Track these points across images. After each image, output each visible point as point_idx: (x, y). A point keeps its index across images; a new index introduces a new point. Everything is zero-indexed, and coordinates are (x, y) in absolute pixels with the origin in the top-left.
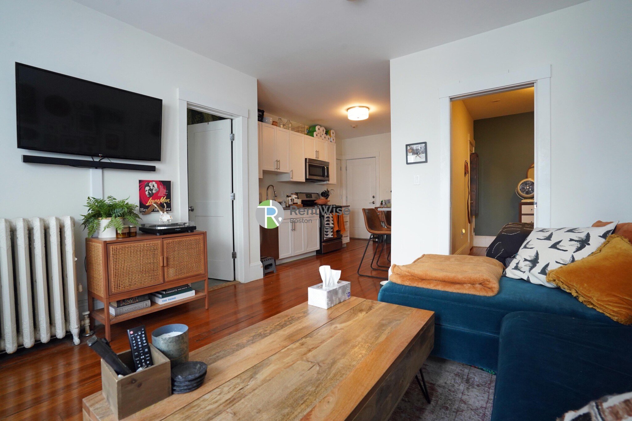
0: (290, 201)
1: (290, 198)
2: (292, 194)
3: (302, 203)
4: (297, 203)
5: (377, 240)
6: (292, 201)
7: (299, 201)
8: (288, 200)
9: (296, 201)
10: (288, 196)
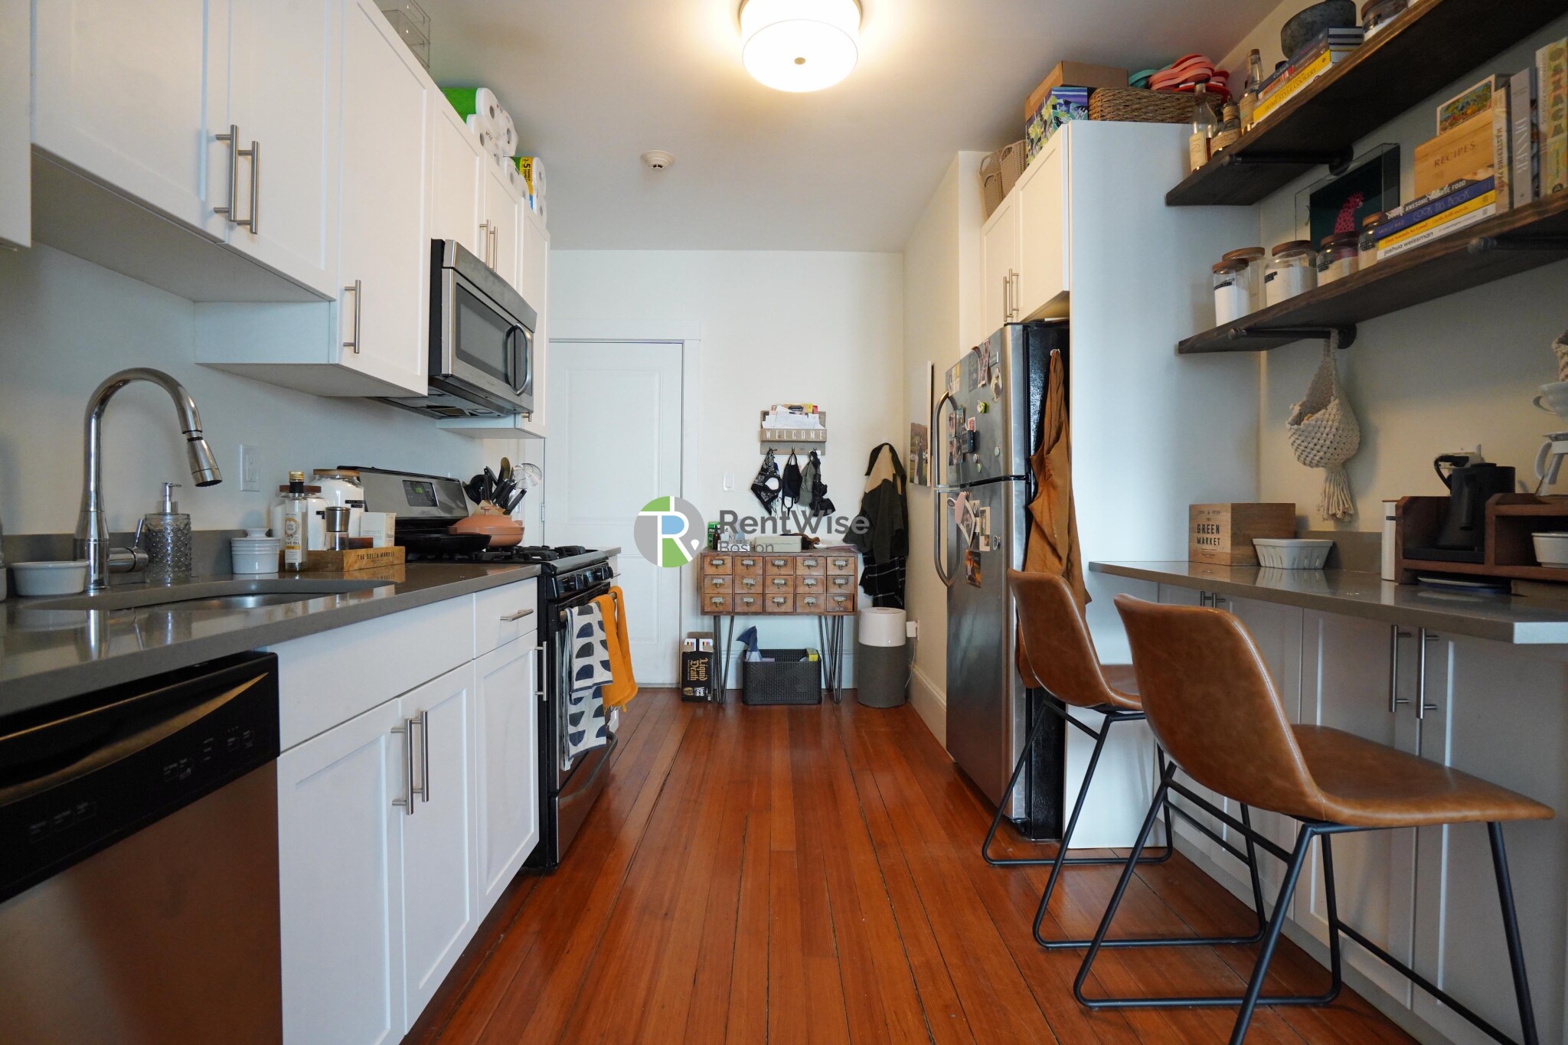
0: (317, 524)
1: (315, 503)
2: (322, 473)
3: (397, 543)
4: (367, 543)
5: (700, 692)
6: (331, 527)
7: (379, 528)
8: (305, 516)
9: (359, 524)
10: (296, 488)
